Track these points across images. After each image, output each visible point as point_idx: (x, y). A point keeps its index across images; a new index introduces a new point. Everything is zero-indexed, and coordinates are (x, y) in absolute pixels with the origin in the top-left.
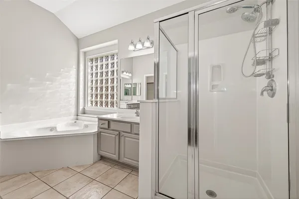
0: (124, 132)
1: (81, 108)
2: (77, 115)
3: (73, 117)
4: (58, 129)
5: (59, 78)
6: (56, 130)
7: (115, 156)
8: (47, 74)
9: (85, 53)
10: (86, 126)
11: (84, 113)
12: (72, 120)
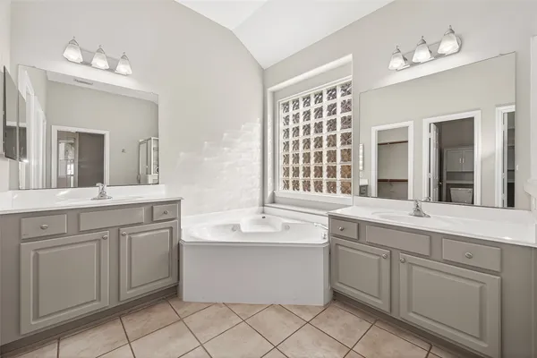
0: (403, 251)
1: (269, 193)
2: (263, 206)
3: (257, 208)
4: (243, 230)
5: (239, 140)
6: (240, 231)
7: (379, 302)
8: (225, 134)
9: (274, 93)
10: (287, 227)
11: (274, 202)
12: (257, 213)
